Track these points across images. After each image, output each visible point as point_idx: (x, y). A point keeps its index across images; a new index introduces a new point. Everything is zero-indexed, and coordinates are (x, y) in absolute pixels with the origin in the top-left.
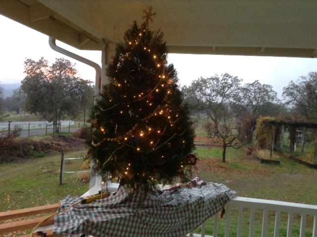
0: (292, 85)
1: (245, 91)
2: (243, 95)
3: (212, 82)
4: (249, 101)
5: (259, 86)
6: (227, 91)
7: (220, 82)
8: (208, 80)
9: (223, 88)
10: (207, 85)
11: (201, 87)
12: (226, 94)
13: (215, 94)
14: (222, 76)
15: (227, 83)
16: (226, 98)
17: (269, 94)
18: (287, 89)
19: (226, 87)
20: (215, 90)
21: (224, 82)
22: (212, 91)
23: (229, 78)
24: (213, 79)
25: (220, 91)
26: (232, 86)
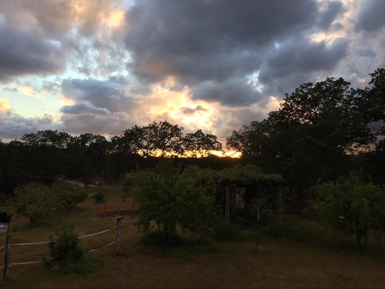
0: (235, 135)
1: (187, 142)
2: (185, 147)
3: (149, 132)
4: (192, 154)
5: (202, 137)
6: (167, 143)
7: (159, 131)
8: (144, 130)
9: (163, 139)
10: (144, 136)
11: (136, 137)
12: (166, 146)
13: (153, 146)
14: (161, 125)
15: (166, 132)
16: (167, 150)
17: (214, 145)
18: (230, 139)
19: (166, 138)
20: (153, 142)
21: (163, 132)
22: (149, 143)
23: (169, 128)
24: (150, 128)
25: (159, 143)
26: (172, 136)
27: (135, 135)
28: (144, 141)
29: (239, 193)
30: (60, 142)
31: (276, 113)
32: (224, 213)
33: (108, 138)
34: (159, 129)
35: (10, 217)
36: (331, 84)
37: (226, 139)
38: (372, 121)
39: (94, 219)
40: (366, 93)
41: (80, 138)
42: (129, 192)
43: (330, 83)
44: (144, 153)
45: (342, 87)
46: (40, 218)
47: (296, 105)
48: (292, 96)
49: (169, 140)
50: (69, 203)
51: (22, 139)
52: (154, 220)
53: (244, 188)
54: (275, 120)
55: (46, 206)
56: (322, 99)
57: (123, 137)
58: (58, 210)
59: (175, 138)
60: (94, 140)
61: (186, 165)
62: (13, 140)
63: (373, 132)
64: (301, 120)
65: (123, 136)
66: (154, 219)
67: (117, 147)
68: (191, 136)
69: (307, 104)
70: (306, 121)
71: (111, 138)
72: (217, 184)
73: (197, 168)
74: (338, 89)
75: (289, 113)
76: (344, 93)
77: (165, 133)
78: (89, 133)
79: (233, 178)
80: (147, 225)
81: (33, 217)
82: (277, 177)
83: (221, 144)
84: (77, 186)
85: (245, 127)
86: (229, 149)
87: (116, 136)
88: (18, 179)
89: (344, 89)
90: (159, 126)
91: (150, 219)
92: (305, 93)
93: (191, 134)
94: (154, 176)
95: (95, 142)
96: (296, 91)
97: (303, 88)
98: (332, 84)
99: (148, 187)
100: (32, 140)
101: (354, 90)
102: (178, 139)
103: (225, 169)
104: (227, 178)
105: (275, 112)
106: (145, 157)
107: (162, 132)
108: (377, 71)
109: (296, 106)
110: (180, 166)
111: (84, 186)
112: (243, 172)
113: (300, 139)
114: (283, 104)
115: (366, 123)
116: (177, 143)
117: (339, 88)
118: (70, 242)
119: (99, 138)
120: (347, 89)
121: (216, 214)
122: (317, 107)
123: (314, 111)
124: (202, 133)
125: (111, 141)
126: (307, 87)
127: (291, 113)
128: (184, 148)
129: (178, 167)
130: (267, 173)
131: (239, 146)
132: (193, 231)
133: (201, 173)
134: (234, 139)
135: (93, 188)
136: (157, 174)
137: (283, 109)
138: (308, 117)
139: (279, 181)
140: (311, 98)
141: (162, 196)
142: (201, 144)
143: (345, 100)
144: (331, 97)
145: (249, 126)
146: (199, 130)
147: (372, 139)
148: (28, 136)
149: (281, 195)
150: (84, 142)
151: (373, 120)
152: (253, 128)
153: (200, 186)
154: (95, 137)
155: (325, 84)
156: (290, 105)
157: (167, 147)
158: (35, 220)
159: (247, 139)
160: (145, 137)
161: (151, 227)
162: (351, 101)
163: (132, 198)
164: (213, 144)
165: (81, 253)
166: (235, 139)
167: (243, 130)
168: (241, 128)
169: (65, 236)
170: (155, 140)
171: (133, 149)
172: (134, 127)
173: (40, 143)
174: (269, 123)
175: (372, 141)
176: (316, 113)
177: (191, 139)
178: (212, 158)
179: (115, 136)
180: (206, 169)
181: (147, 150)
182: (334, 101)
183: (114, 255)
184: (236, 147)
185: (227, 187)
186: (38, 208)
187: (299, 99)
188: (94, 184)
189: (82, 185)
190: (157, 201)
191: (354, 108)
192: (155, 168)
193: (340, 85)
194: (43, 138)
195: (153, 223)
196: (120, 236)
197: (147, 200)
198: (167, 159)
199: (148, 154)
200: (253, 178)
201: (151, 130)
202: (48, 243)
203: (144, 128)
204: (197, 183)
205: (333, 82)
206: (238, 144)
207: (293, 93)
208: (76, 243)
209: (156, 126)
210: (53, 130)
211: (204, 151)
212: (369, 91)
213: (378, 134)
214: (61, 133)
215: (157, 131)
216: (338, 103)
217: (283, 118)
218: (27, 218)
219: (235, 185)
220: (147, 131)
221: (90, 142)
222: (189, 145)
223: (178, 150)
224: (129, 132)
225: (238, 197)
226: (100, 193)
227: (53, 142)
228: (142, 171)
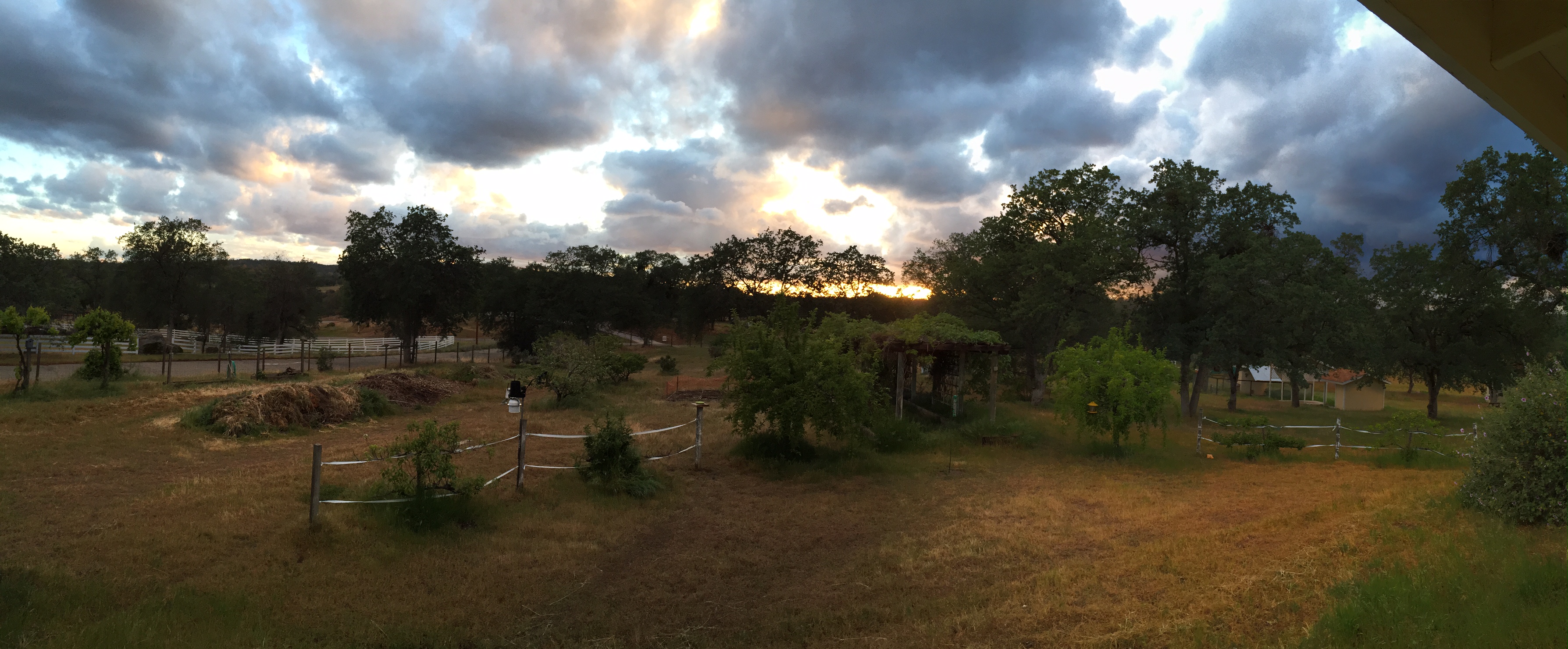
0: (920, 258)
1: (829, 268)
2: (825, 277)
3: (757, 249)
4: (839, 291)
5: (857, 259)
6: (791, 269)
7: (776, 247)
8: (748, 244)
9: (783, 262)
10: (748, 255)
11: (733, 258)
12: (789, 275)
13: (765, 275)
14: (780, 236)
15: (791, 250)
16: (791, 283)
17: (880, 275)
18: (910, 265)
19: (789, 261)
20: (766, 267)
21: (784, 249)
22: (758, 269)
23: (795, 241)
24: (760, 241)
25: (777, 269)
26: (801, 256)
27: (732, 254)
28: (748, 264)
29: (923, 364)
30: (603, 266)
31: (995, 220)
32: (893, 402)
33: (683, 258)
34: (777, 244)
35: (525, 389)
36: (1089, 175)
37: (901, 263)
38: (1150, 245)
39: (658, 402)
40: (1144, 197)
41: (636, 259)
42: (718, 359)
43: (1089, 173)
44: (748, 287)
45: (1106, 183)
46: (571, 393)
47: (1030, 208)
48: (1023, 190)
49: (795, 264)
50: (617, 371)
51: (544, 261)
52: (762, 412)
53: (931, 357)
54: (992, 233)
55: (581, 374)
56: (1074, 201)
57: (711, 257)
58: (599, 381)
59: (806, 260)
60: (660, 262)
61: (826, 312)
62: (531, 262)
63: (1152, 265)
64: (1037, 236)
65: (711, 255)
66: (764, 410)
67: (700, 275)
68: (835, 257)
69: (1047, 207)
70: (1046, 237)
71: (689, 259)
72: (881, 348)
73: (845, 318)
74: (1100, 185)
75: (1017, 221)
76: (1110, 195)
77: (788, 250)
78: (651, 250)
79: (911, 338)
80: (750, 422)
81: (560, 392)
82: (991, 337)
83: (892, 274)
84: (631, 341)
85: (938, 242)
86: (908, 283)
87: (698, 255)
88: (540, 326)
89: (1110, 186)
90: (776, 237)
91: (755, 409)
92: (1046, 186)
93: (837, 253)
94: (764, 332)
95: (661, 266)
96: (1031, 183)
97: (1043, 177)
98: (1092, 176)
99: (752, 351)
100: (559, 262)
101: (1125, 191)
102: (811, 262)
103: (898, 322)
104: (899, 337)
105: (993, 219)
106: (751, 294)
107: (782, 250)
108: (1163, 163)
109: (1030, 210)
110: (813, 313)
111: (642, 342)
112: (930, 326)
113: (1033, 269)
114: (1008, 205)
115: (1140, 249)
116: (810, 271)
117: (1102, 183)
118: (618, 441)
119: (667, 259)
120: (1114, 187)
121: (878, 403)
122: (1064, 213)
123: (1059, 221)
124: (857, 252)
125: (688, 264)
126: (1049, 177)
127: (1021, 222)
128: (823, 279)
129: (810, 316)
130: (975, 330)
131: (926, 278)
132: (835, 434)
133: (853, 327)
134: (918, 265)
135: (657, 347)
136: (770, 328)
137: (1008, 214)
138: (1050, 231)
139: (995, 344)
140: (1055, 196)
141: (778, 370)
142: (855, 272)
143: (1111, 206)
144: (1088, 199)
145: (946, 242)
146: (851, 247)
147: (1149, 275)
148: (554, 255)
149: (996, 369)
150: (641, 267)
151: (1151, 243)
152: (953, 246)
153: (849, 352)
154: (661, 256)
155: (1081, 174)
156: (1019, 207)
157: (791, 276)
158: (564, 397)
159: (942, 266)
160: (750, 257)
161: (757, 423)
162: (1120, 209)
163: (723, 370)
164: (878, 273)
165: (636, 462)
166: (920, 266)
167: (935, 249)
168: (932, 245)
169: (609, 430)
170: (770, 264)
171: (727, 278)
172: (731, 239)
173: (570, 267)
174: (981, 237)
175: (1149, 279)
176: (1062, 224)
177: (836, 263)
178: (874, 298)
179: (695, 256)
180: (863, 321)
181: (755, 281)
182: (1093, 206)
183: (690, 470)
184: (921, 279)
185: (900, 355)
186: (569, 377)
187: (1036, 198)
188: (660, 340)
189: (640, 342)
190: (769, 378)
191: (1123, 221)
192: (766, 317)
193: (1104, 180)
194: (575, 259)
195: (760, 417)
196: (701, 438)
197: (751, 375)
198: (790, 299)
199: (755, 289)
200: (949, 338)
201: (761, 245)
202: (584, 438)
203: (749, 241)
204: (843, 346)
205: (1093, 173)
206: (924, 274)
207: (1026, 185)
208: (628, 443)
209: (772, 237)
210: (591, 245)
211: (861, 285)
212: (1148, 195)
213: (1157, 267)
214: (604, 250)
215: (772, 248)
216: (1099, 210)
217: (1006, 229)
218: (553, 391)
219: (915, 352)
220: (754, 246)
221: (653, 266)
222: (832, 273)
223: (812, 284)
224: (722, 247)
225: (922, 372)
226: (668, 357)
227: (590, 266)
228: (744, 320)
